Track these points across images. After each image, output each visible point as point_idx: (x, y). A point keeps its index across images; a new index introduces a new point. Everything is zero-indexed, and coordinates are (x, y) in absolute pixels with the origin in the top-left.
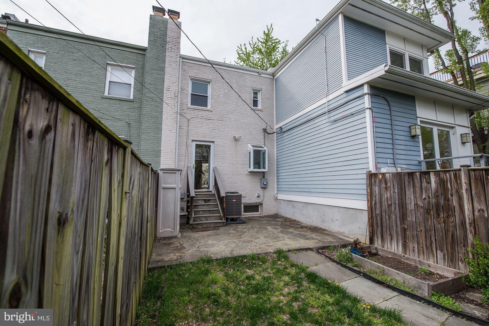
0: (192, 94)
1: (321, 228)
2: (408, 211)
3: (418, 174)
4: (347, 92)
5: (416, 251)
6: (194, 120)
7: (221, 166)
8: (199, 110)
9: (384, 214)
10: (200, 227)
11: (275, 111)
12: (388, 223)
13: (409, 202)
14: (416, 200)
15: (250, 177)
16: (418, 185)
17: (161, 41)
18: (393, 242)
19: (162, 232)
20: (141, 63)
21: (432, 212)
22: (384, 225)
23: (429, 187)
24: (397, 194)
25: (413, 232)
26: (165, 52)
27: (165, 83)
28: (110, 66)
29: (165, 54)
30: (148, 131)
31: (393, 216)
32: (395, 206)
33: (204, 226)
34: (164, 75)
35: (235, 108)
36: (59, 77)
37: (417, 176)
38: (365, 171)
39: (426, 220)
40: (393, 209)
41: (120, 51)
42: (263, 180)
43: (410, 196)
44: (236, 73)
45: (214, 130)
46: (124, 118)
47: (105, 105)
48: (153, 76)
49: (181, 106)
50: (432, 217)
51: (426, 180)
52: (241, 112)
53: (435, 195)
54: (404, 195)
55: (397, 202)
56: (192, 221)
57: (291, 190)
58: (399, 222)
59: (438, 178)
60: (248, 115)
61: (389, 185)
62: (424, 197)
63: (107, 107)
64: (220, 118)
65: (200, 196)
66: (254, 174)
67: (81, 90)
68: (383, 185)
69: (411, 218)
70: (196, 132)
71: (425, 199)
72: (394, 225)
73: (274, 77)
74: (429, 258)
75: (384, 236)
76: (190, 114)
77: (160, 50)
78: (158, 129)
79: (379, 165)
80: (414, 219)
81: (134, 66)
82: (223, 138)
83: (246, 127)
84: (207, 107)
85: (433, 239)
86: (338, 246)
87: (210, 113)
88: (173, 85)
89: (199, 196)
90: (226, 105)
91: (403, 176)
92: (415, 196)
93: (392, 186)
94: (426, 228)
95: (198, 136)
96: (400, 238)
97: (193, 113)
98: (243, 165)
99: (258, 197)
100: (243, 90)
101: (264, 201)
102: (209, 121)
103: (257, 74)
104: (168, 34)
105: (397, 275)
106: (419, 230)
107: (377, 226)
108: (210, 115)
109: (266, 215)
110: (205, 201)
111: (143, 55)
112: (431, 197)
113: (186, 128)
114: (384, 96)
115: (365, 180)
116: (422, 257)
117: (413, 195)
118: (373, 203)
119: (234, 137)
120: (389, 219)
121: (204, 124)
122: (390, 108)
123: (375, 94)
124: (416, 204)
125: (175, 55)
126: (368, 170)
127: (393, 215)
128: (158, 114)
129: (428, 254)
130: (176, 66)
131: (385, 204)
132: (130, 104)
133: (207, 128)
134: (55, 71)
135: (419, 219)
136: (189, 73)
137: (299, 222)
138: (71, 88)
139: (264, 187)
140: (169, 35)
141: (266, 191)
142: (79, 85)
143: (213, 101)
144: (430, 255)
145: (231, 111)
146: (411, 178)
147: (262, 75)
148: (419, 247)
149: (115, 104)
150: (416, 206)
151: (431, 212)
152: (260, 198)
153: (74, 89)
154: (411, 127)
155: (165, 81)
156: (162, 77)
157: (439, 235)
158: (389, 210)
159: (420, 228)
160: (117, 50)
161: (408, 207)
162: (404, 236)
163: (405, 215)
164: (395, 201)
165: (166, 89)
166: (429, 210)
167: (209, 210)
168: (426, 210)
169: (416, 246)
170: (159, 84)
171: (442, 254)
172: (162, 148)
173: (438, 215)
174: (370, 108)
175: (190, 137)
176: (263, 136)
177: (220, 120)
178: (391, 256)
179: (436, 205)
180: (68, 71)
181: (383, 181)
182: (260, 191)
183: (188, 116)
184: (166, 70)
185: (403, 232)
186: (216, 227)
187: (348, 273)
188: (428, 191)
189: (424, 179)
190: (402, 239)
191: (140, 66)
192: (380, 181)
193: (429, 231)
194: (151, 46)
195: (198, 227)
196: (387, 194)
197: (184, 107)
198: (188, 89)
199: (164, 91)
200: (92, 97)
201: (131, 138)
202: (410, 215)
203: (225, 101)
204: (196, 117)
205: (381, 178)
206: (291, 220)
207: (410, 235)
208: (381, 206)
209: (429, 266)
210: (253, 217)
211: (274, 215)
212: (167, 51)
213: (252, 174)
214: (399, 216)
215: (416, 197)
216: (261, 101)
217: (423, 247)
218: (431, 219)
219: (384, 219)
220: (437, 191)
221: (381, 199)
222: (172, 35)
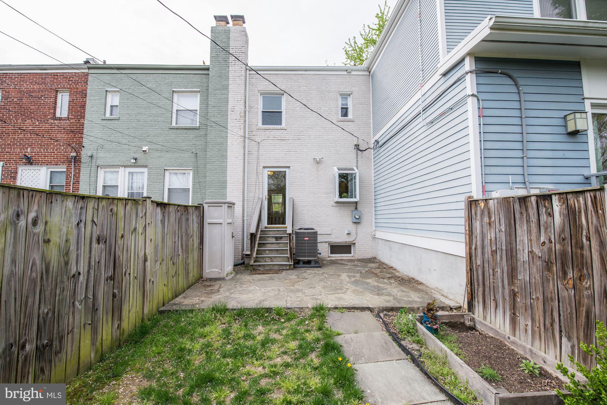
0: (263, 112)
1: (418, 281)
2: (519, 263)
3: (533, 199)
4: (444, 75)
5: (530, 332)
6: (265, 142)
7: (299, 196)
8: (270, 130)
9: (486, 265)
10: (261, 269)
11: (372, 119)
12: (492, 280)
13: (521, 249)
14: (531, 244)
15: (337, 209)
16: (534, 218)
17: (223, 55)
18: (498, 311)
19: (209, 273)
20: (206, 85)
21: (555, 268)
22: (487, 283)
23: (550, 223)
24: (503, 234)
25: (526, 300)
26: (229, 67)
27: (229, 103)
28: (176, 94)
29: (228, 69)
30: (213, 160)
31: (499, 271)
32: (502, 253)
33: (267, 268)
34: (228, 95)
35: (315, 122)
36: (131, 113)
37: (532, 204)
38: (463, 198)
39: (545, 281)
40: (499, 259)
41: (184, 75)
42: (355, 212)
43: (522, 238)
44: (316, 76)
45: (289, 153)
46: (191, 148)
47: (173, 136)
48: (216, 97)
49: (250, 128)
50: (555, 277)
51: (546, 211)
52: (324, 126)
53: (560, 237)
54: (513, 236)
55: (504, 248)
56: (253, 261)
57: (387, 225)
58: (507, 281)
59: (564, 206)
60: (334, 128)
61: (493, 219)
62: (542, 239)
63: (174, 138)
64: (297, 136)
65: (272, 232)
66: (342, 205)
67: (151, 123)
68: (486, 219)
69: (523, 276)
70: (268, 157)
71: (544, 243)
72: (500, 285)
73: (370, 72)
74: (548, 347)
75: (486, 301)
76: (261, 136)
77: (222, 65)
78: (224, 157)
79: (489, 187)
80: (528, 279)
81: (199, 90)
82: (301, 161)
83: (331, 145)
84: (281, 124)
85: (556, 315)
86: (418, 309)
87: (283, 131)
88: (238, 103)
89: (270, 232)
90: (304, 120)
91: (512, 204)
92: (529, 238)
93: (497, 221)
94: (546, 294)
95: (269, 161)
96: (508, 307)
97: (264, 134)
98: (327, 194)
99: (348, 234)
100: (327, 97)
101: (357, 240)
102: (283, 142)
103: (345, 73)
104: (231, 45)
105: (460, 367)
106: (534, 297)
107: (478, 285)
108: (285, 134)
109: (359, 258)
110: (277, 238)
111: (207, 75)
112: (553, 241)
113: (255, 153)
114: (504, 71)
115: (464, 211)
116: (537, 343)
117: (526, 236)
118: (473, 247)
119: (314, 159)
120: (493, 275)
121: (277, 146)
122: (518, 89)
123: (484, 70)
124: (530, 252)
125: (239, 68)
126: (469, 195)
127: (499, 268)
128: (222, 139)
129: (548, 340)
130: (241, 81)
131: (488, 250)
132: (196, 132)
133: (280, 150)
134: (128, 107)
135: (535, 278)
136: (258, 87)
137: (395, 269)
138: (142, 123)
139: (357, 222)
140: (233, 45)
141: (359, 226)
142: (148, 119)
143: (287, 116)
144: (550, 343)
145: (310, 126)
146: (524, 206)
147: (353, 73)
148: (534, 327)
149: (182, 134)
150: (530, 256)
151: (553, 266)
152: (351, 236)
153: (144, 123)
154: (568, 117)
155: (229, 101)
156: (226, 96)
157: (565, 309)
158: (493, 260)
159: (536, 293)
160: (182, 75)
161: (518, 256)
162: (513, 304)
163: (514, 269)
164: (501, 246)
165: (230, 110)
166: (549, 262)
167: (278, 250)
168: (545, 264)
169: (530, 323)
170: (223, 105)
171: (569, 345)
172: (228, 179)
173: (565, 274)
174: (473, 95)
175: (260, 163)
176: (355, 155)
177: (296, 139)
178: (491, 335)
179: (561, 254)
180: (138, 105)
181: (486, 213)
182: (351, 227)
183: (258, 139)
184: (229, 87)
185: (512, 297)
186: (280, 269)
187: (392, 351)
188: (549, 230)
189: (542, 208)
190: (510, 310)
191: (205, 88)
192: (483, 212)
193: (550, 301)
194: (213, 63)
195: (259, 268)
196: (491, 234)
197: (254, 128)
198: (257, 106)
199: (229, 112)
200: (160, 129)
201: (199, 169)
202: (522, 269)
203: (303, 114)
204: (267, 138)
205: (483, 207)
206: (388, 266)
207: (521, 304)
208: (483, 254)
209: (545, 362)
210: (341, 260)
211: (372, 258)
212: (230, 66)
213: (340, 205)
214: (506, 271)
215: (531, 240)
216: (351, 108)
217: (539, 327)
218: (553, 279)
219: (487, 274)
220: (563, 231)
221: (483, 241)
222: (236, 45)
